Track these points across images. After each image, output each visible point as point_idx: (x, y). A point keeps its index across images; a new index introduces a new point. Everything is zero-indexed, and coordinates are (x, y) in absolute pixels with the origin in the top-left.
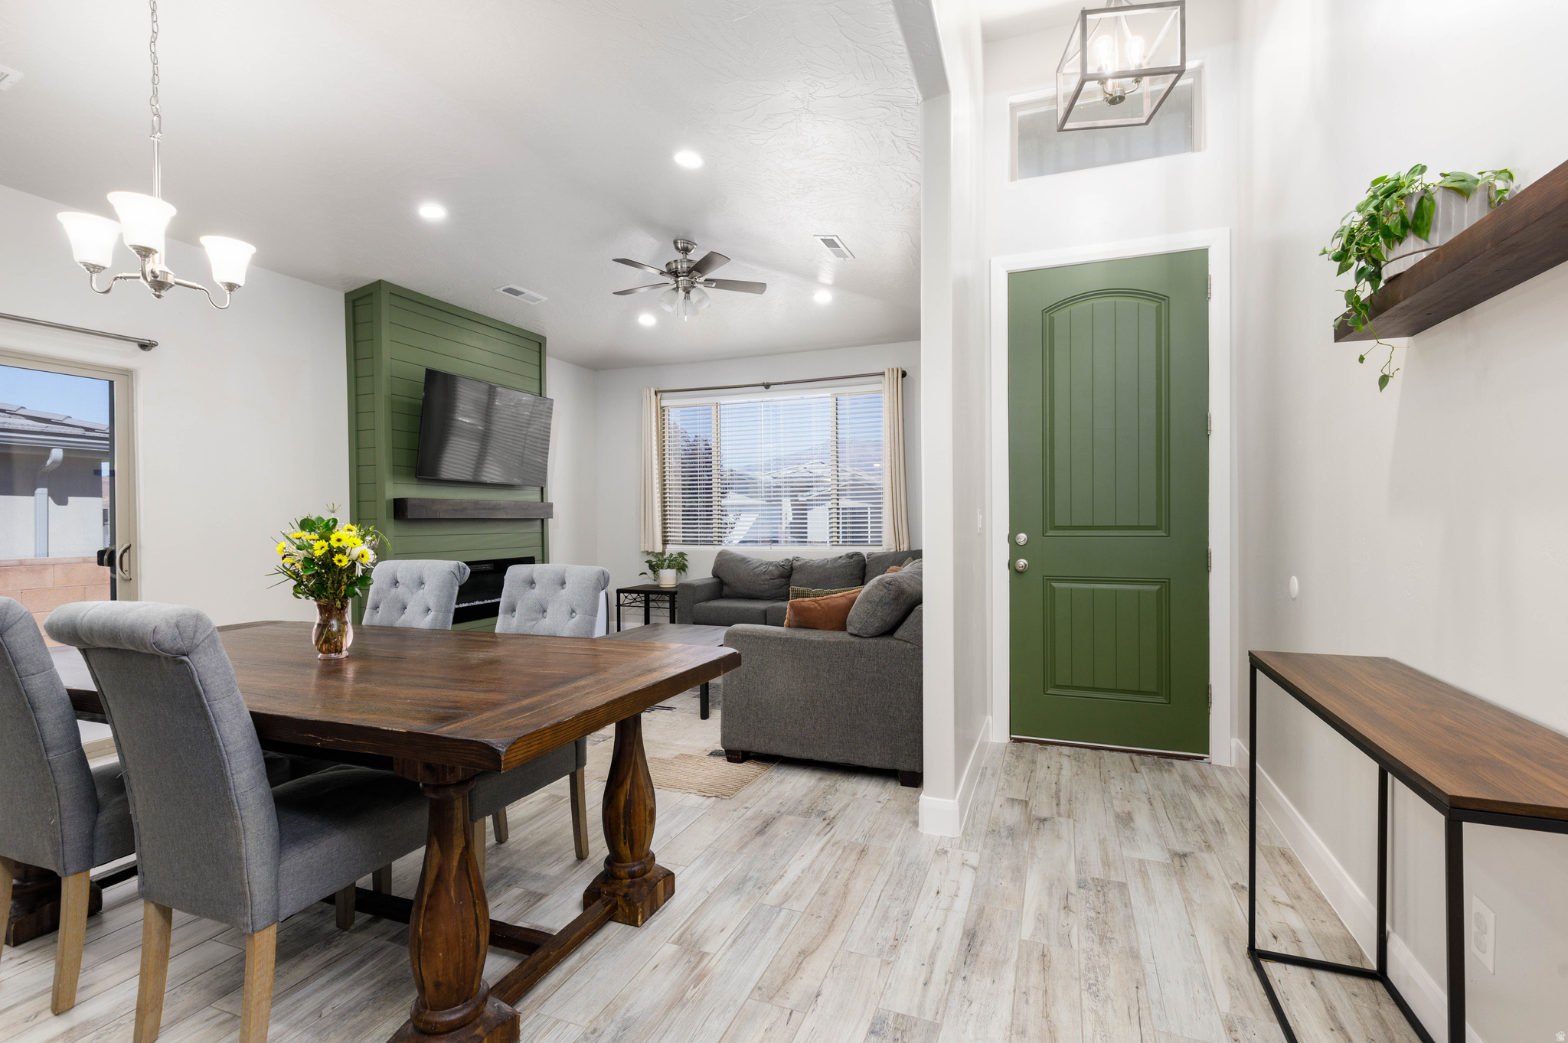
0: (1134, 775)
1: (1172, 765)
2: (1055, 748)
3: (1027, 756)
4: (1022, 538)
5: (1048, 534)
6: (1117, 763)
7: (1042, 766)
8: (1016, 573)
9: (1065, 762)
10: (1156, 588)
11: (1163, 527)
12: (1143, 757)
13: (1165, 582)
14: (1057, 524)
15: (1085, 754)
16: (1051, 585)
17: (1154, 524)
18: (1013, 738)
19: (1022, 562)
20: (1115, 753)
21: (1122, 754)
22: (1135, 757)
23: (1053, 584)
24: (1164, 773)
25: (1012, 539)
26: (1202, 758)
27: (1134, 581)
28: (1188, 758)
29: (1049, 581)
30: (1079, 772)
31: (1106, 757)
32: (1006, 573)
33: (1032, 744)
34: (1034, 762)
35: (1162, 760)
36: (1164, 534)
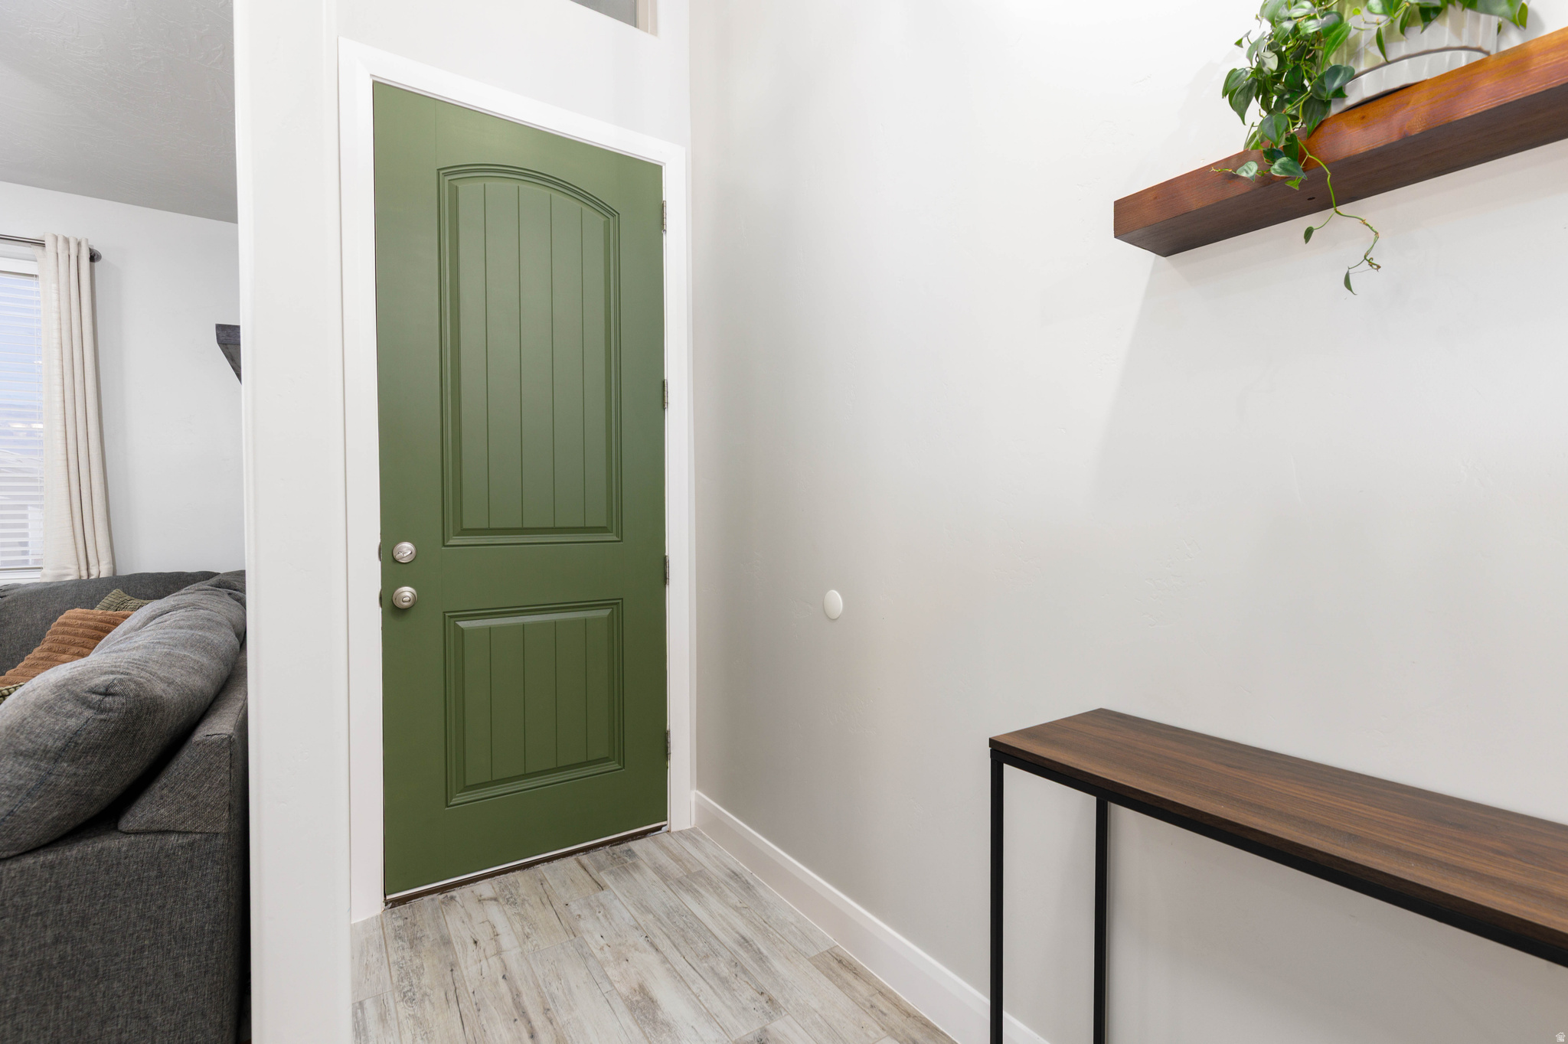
0: (601, 894)
1: (630, 853)
2: (466, 890)
3: (428, 932)
4: (406, 550)
5: (451, 542)
6: (569, 882)
7: (464, 945)
8: (392, 610)
9: (494, 912)
10: (605, 613)
11: (614, 528)
12: (593, 853)
13: (615, 604)
14: (468, 524)
15: (516, 885)
16: (455, 624)
17: (603, 524)
18: (392, 901)
19: (407, 593)
20: (556, 863)
21: (565, 861)
22: (584, 858)
23: (458, 623)
24: (633, 874)
25: (386, 553)
26: (659, 828)
27: (574, 607)
28: (644, 834)
29: (453, 620)
30: (527, 930)
31: (548, 877)
32: (376, 613)
33: (426, 898)
34: (446, 942)
35: (617, 849)
36: (615, 538)
